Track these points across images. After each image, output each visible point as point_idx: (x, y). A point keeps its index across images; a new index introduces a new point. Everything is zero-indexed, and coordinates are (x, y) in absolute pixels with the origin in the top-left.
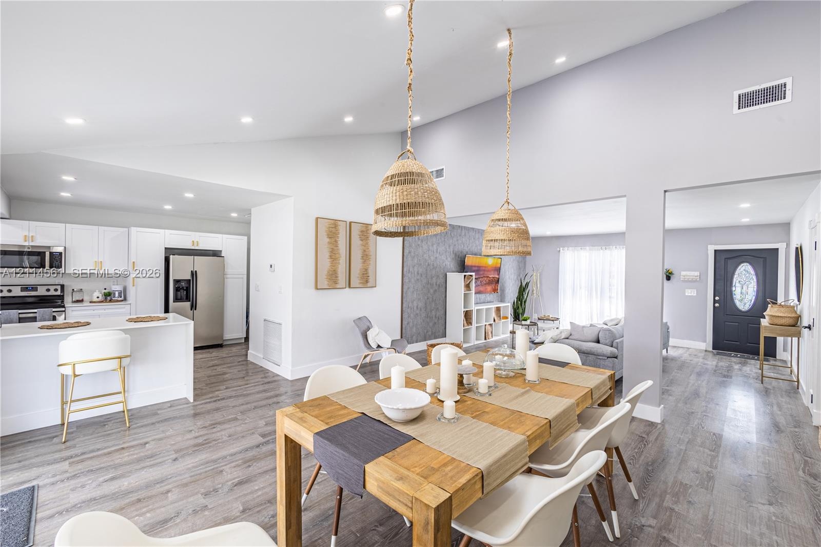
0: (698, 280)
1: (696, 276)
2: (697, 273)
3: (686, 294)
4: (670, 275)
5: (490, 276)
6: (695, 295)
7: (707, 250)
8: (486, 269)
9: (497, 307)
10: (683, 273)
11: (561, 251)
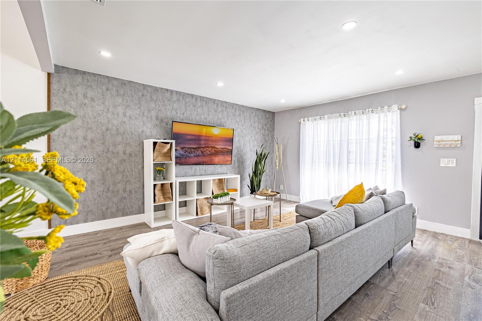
0: (459, 146)
1: (456, 141)
2: (457, 137)
3: (442, 165)
4: (419, 141)
5: (217, 147)
6: (454, 165)
7: (474, 105)
8: (211, 139)
9: (220, 180)
10: (437, 138)
11: (302, 122)
